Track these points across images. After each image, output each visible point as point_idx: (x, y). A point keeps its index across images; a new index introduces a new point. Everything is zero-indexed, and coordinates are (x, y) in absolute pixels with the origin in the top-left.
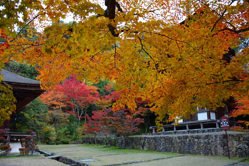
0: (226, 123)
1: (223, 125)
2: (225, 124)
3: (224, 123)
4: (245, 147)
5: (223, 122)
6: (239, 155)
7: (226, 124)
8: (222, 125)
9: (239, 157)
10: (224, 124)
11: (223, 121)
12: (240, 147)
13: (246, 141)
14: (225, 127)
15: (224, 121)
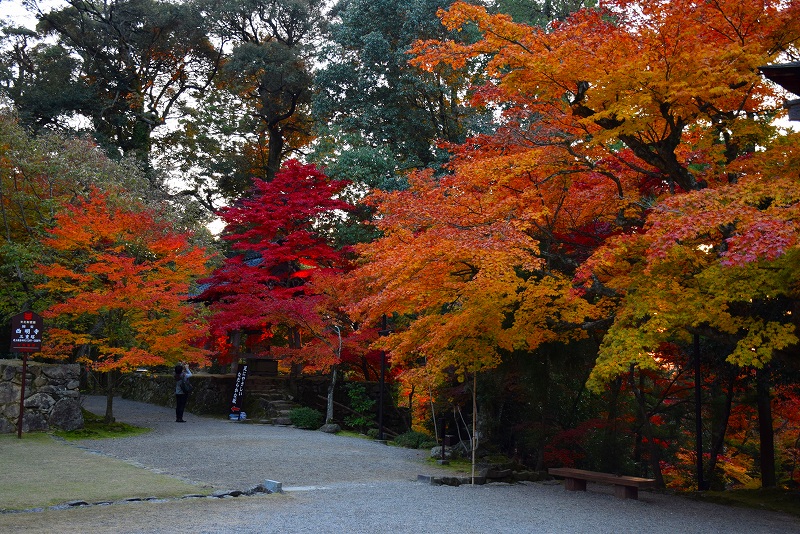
0: (32, 333)
1: (22, 336)
2: (27, 336)
3: (27, 331)
4: (47, 403)
5: (23, 330)
6: (30, 425)
7: (33, 337)
8: (18, 336)
9: (30, 431)
10: (24, 334)
11: (24, 326)
12: (33, 402)
13: (52, 387)
14: (26, 344)
15: (28, 326)
